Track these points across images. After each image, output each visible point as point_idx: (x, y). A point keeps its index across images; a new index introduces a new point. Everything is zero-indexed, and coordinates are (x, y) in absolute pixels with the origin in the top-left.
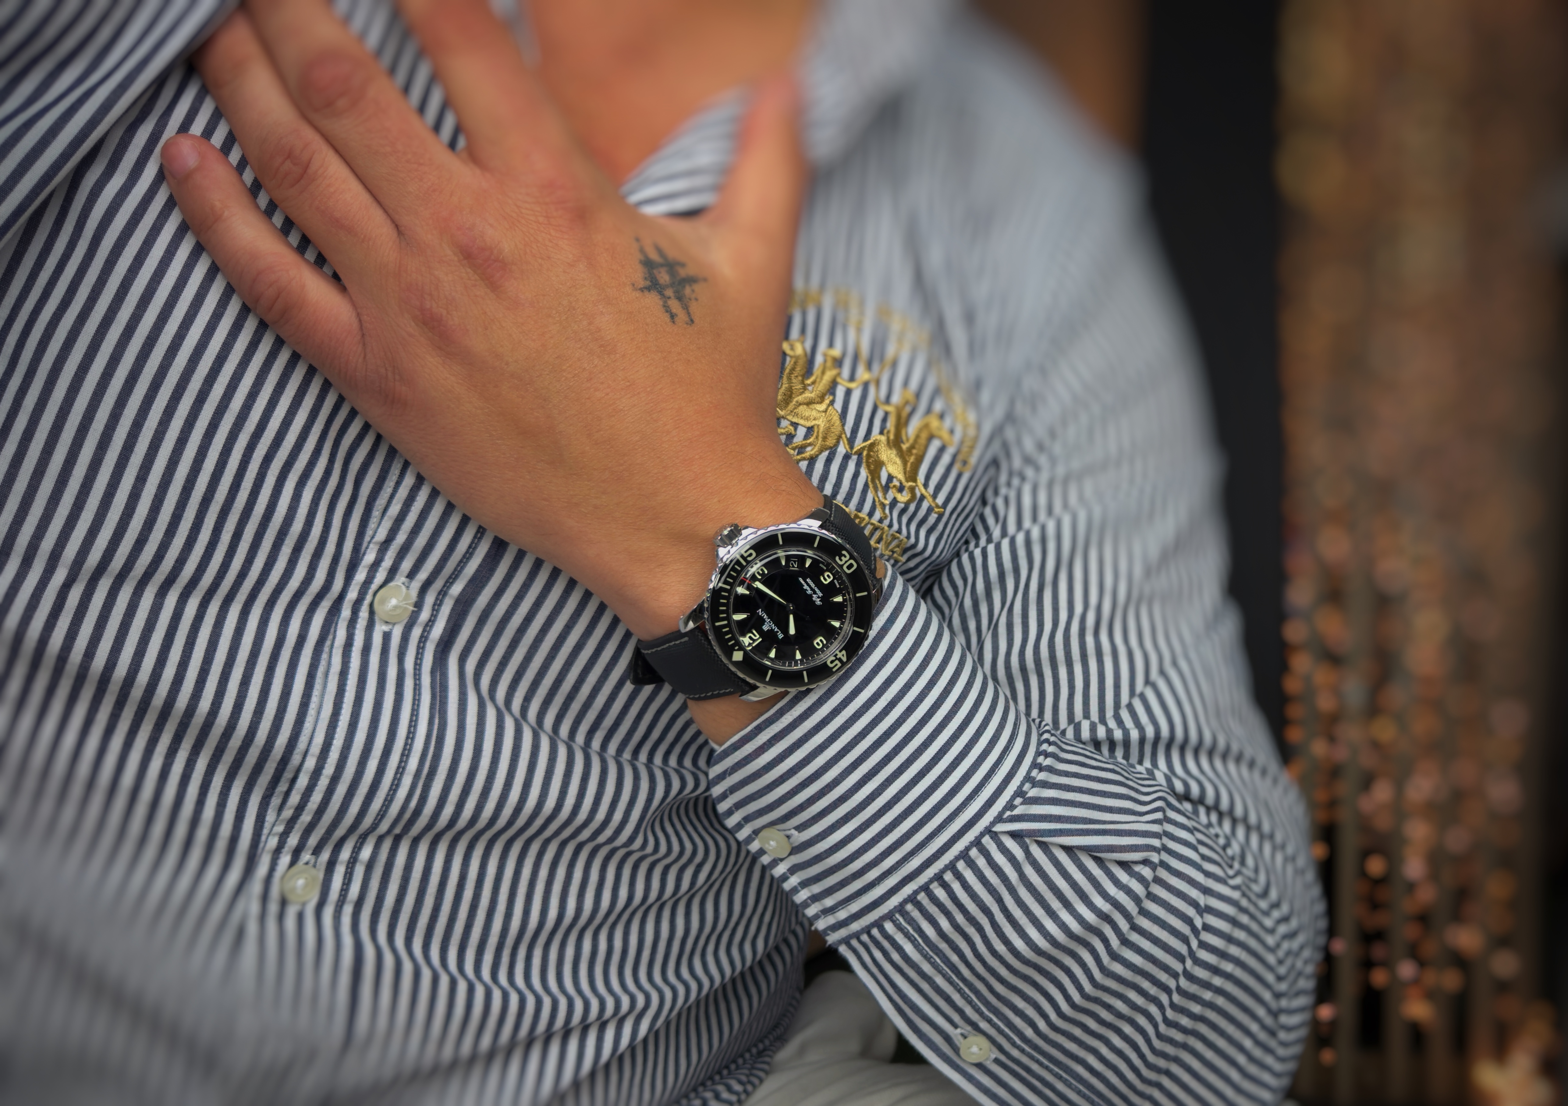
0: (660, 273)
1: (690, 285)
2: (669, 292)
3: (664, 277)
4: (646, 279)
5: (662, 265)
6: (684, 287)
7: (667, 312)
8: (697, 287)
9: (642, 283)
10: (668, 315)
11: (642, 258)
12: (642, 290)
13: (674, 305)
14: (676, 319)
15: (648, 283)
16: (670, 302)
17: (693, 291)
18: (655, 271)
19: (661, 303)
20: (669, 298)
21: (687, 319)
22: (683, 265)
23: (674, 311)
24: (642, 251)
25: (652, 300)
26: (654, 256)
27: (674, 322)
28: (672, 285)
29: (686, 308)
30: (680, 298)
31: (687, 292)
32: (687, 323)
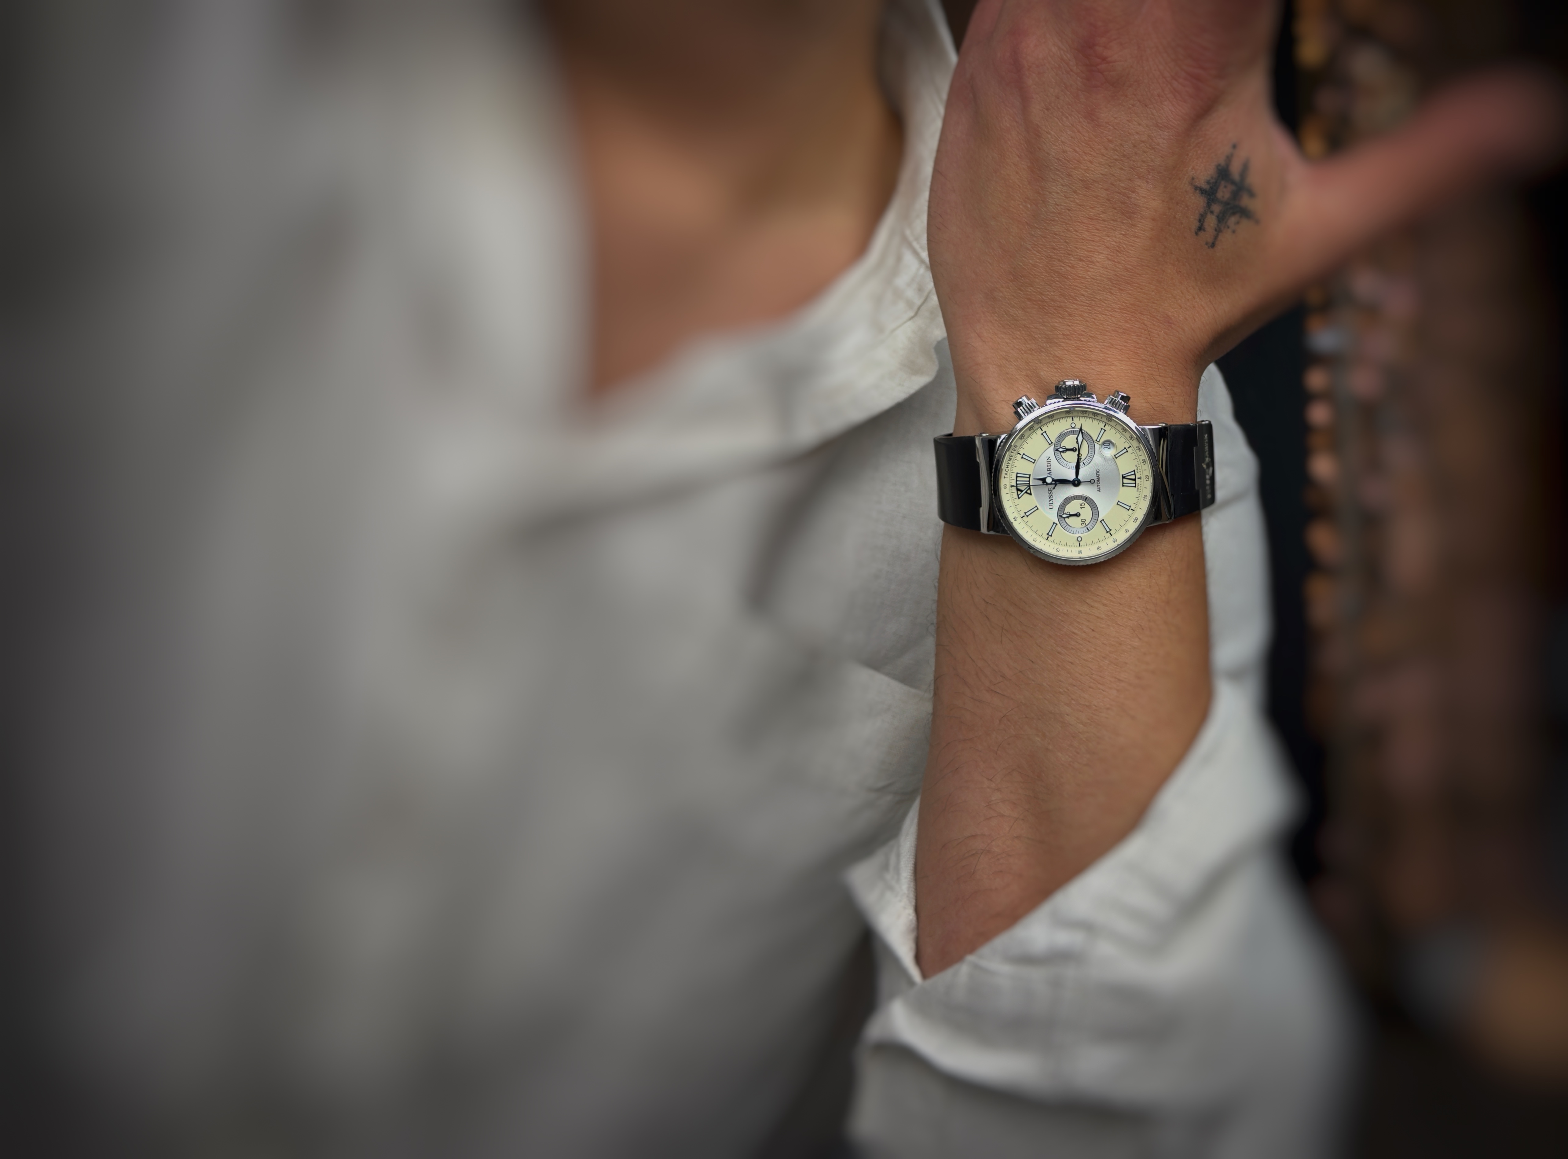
0: (1225, 187)
1: (1240, 217)
2: (1216, 208)
3: (1224, 193)
4: (1208, 182)
5: (1233, 183)
6: (1234, 214)
7: (1200, 221)
8: (1245, 222)
10: (1197, 224)
11: (1223, 163)
12: (1196, 188)
13: (1211, 222)
14: (1201, 233)
15: (1207, 187)
17: (1238, 223)
18: (1223, 183)
19: (1202, 210)
20: (1212, 212)
21: (1210, 240)
22: (1252, 194)
23: (1206, 225)
24: (1229, 158)
25: (1198, 202)
26: (1235, 169)
27: (1196, 234)
28: (1227, 204)
29: (1218, 231)
30: (1222, 219)
31: (1232, 220)
32: (1207, 244)
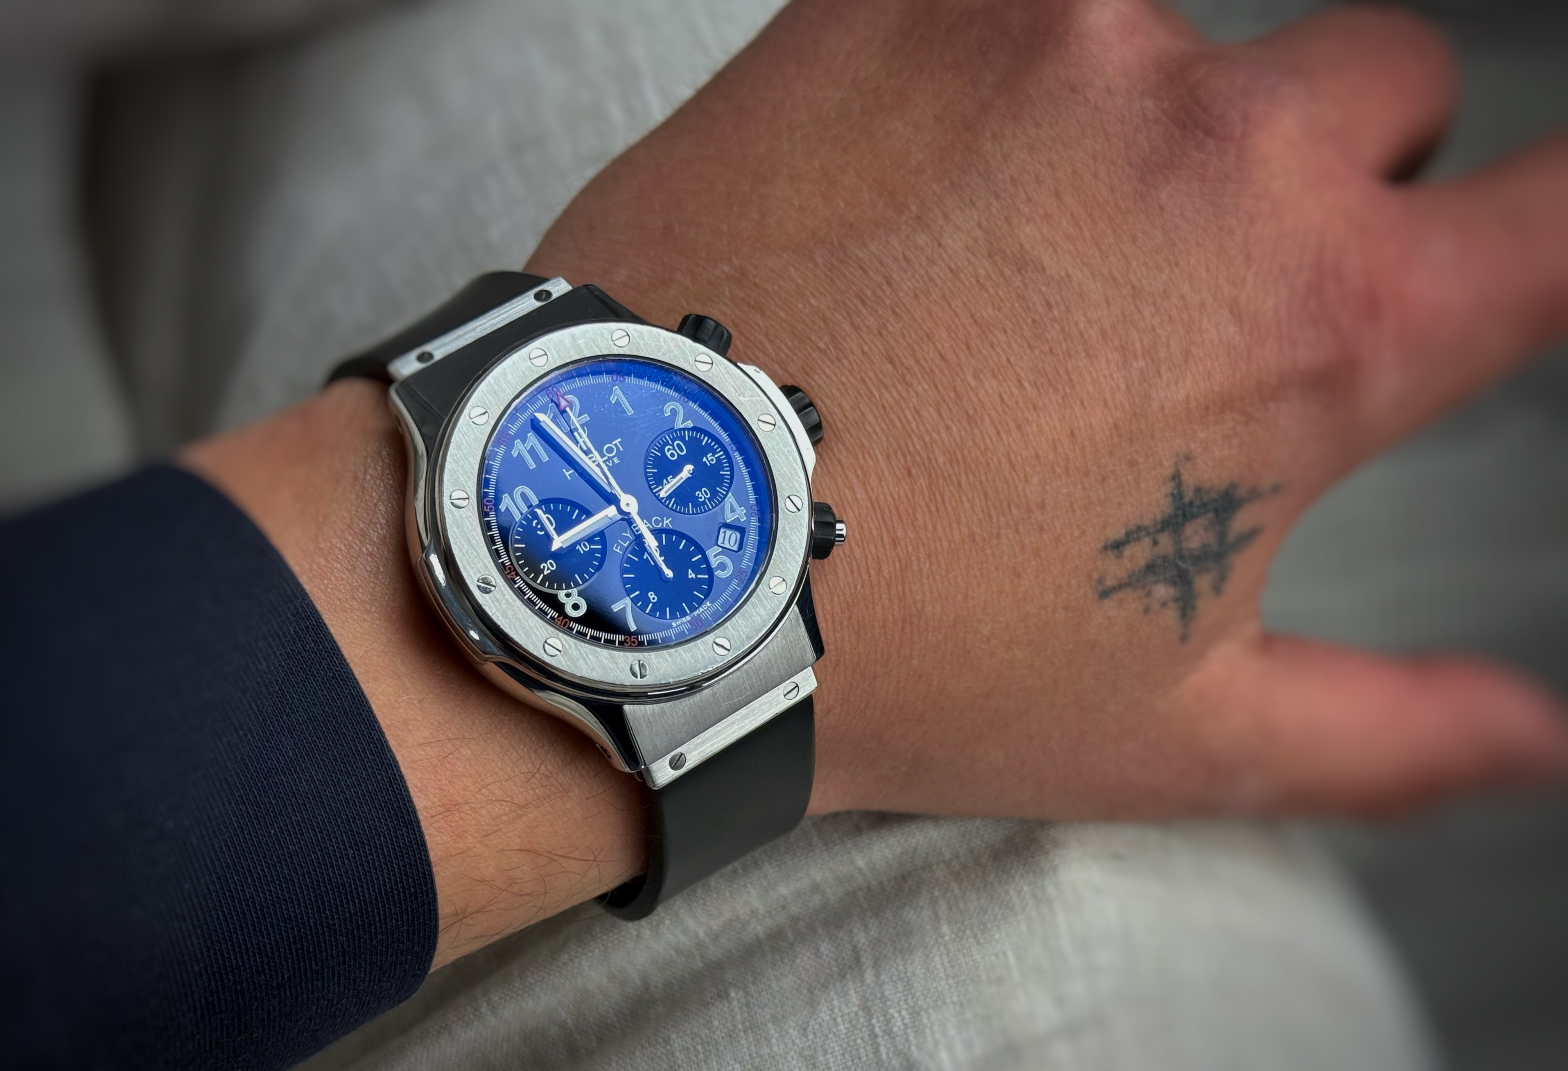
0: (1208, 527)
1: (1176, 600)
3: (1197, 534)
4: (1198, 490)
5: (1222, 536)
6: (1174, 583)
7: (1128, 534)
8: (1173, 614)
9: (1190, 479)
10: (1121, 535)
12: (1176, 477)
13: (1140, 553)
14: (1111, 554)
15: (1189, 496)
16: (1147, 542)
17: (1165, 603)
18: (1211, 517)
19: (1147, 522)
20: (1155, 543)
21: (1110, 582)
23: (1128, 551)
24: (1255, 495)
26: (1241, 521)
27: (1105, 548)
29: (1133, 580)
30: (1154, 569)
31: (1162, 591)
32: (1100, 581)
